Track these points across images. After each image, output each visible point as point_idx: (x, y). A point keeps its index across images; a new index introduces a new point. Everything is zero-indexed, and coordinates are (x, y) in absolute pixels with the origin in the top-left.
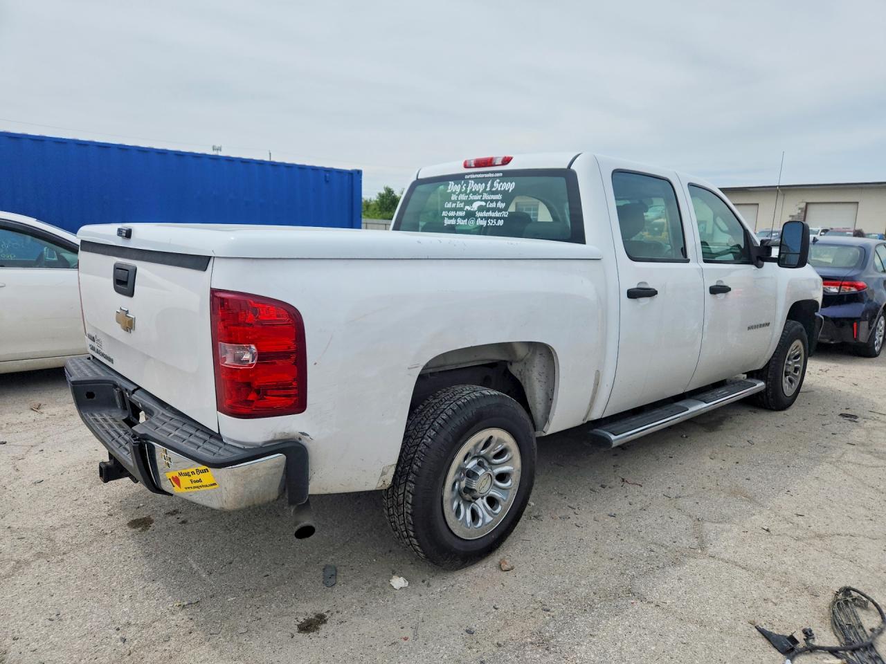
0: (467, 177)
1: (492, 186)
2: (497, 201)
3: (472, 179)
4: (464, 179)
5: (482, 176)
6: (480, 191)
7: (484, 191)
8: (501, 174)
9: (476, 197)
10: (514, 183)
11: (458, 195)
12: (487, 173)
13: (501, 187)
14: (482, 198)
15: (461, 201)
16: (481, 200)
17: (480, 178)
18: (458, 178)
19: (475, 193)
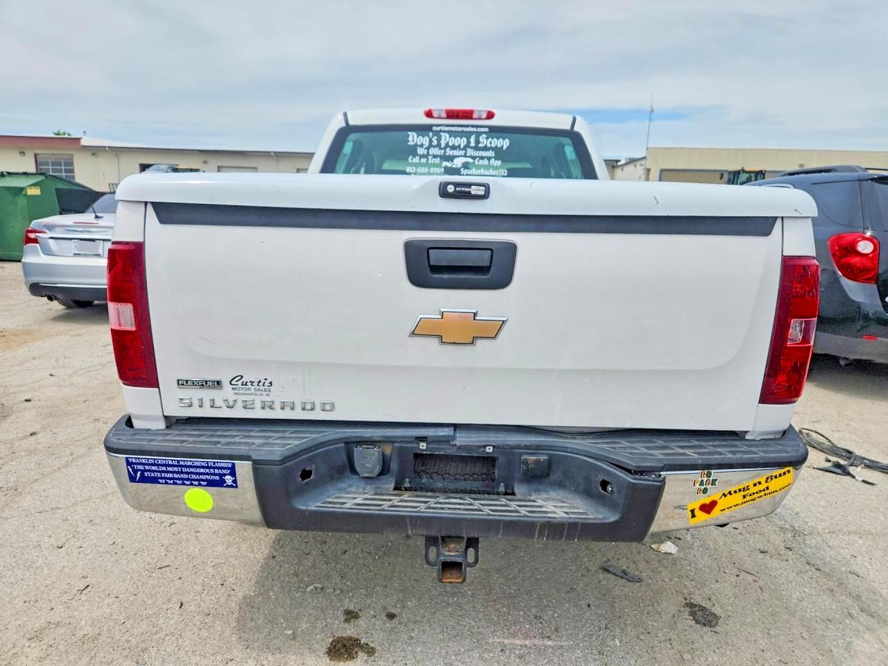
0: (434, 128)
1: (477, 142)
2: (489, 159)
3: (445, 132)
4: (431, 130)
5: (460, 129)
6: (462, 147)
7: (468, 146)
8: (487, 130)
9: (456, 153)
10: (507, 140)
11: (428, 148)
12: (467, 126)
13: (491, 143)
14: (466, 153)
15: (435, 156)
16: (465, 156)
17: (456, 131)
18: (422, 129)
19: (454, 148)
